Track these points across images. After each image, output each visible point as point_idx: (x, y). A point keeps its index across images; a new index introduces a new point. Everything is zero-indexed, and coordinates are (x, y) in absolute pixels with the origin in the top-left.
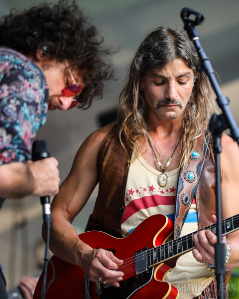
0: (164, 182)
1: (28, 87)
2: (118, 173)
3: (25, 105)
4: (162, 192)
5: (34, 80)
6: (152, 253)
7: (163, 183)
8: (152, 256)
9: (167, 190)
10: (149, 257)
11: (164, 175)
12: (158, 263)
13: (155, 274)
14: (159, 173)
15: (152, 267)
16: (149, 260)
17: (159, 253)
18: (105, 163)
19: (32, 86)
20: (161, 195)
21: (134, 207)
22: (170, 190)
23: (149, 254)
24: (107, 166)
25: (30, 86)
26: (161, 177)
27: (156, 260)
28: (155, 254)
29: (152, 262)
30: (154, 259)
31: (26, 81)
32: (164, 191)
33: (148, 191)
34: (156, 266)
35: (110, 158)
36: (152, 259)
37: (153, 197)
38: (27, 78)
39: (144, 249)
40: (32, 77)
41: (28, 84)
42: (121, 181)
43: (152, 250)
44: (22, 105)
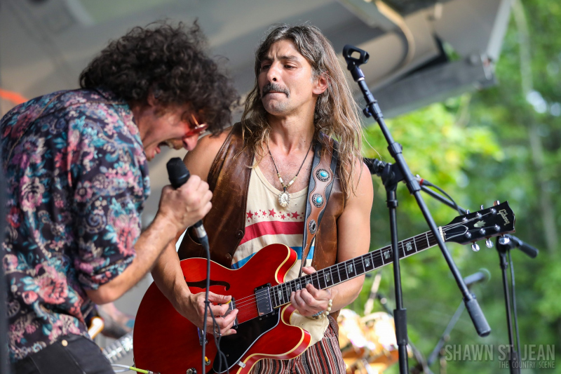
0: (286, 202)
1: (115, 176)
2: (236, 192)
3: (114, 200)
4: (283, 217)
5: (121, 163)
6: (276, 292)
7: (284, 203)
8: (277, 295)
9: (289, 215)
10: (273, 296)
11: (285, 194)
12: (285, 304)
13: (281, 316)
14: (278, 192)
15: (278, 308)
16: (273, 299)
17: (285, 292)
18: (220, 178)
19: (120, 172)
20: (282, 220)
21: (257, 231)
22: (292, 215)
23: (273, 293)
24: (223, 181)
25: (117, 173)
26: (282, 197)
27: (282, 301)
28: (280, 293)
29: (278, 302)
30: (280, 299)
31: (110, 170)
32: (286, 215)
33: (267, 215)
34: (282, 307)
35: (226, 172)
36: (277, 298)
37: (273, 224)
38: (111, 166)
39: (265, 286)
40: (118, 161)
41: (114, 171)
42: (240, 201)
43: (276, 288)
44: (110, 203)
